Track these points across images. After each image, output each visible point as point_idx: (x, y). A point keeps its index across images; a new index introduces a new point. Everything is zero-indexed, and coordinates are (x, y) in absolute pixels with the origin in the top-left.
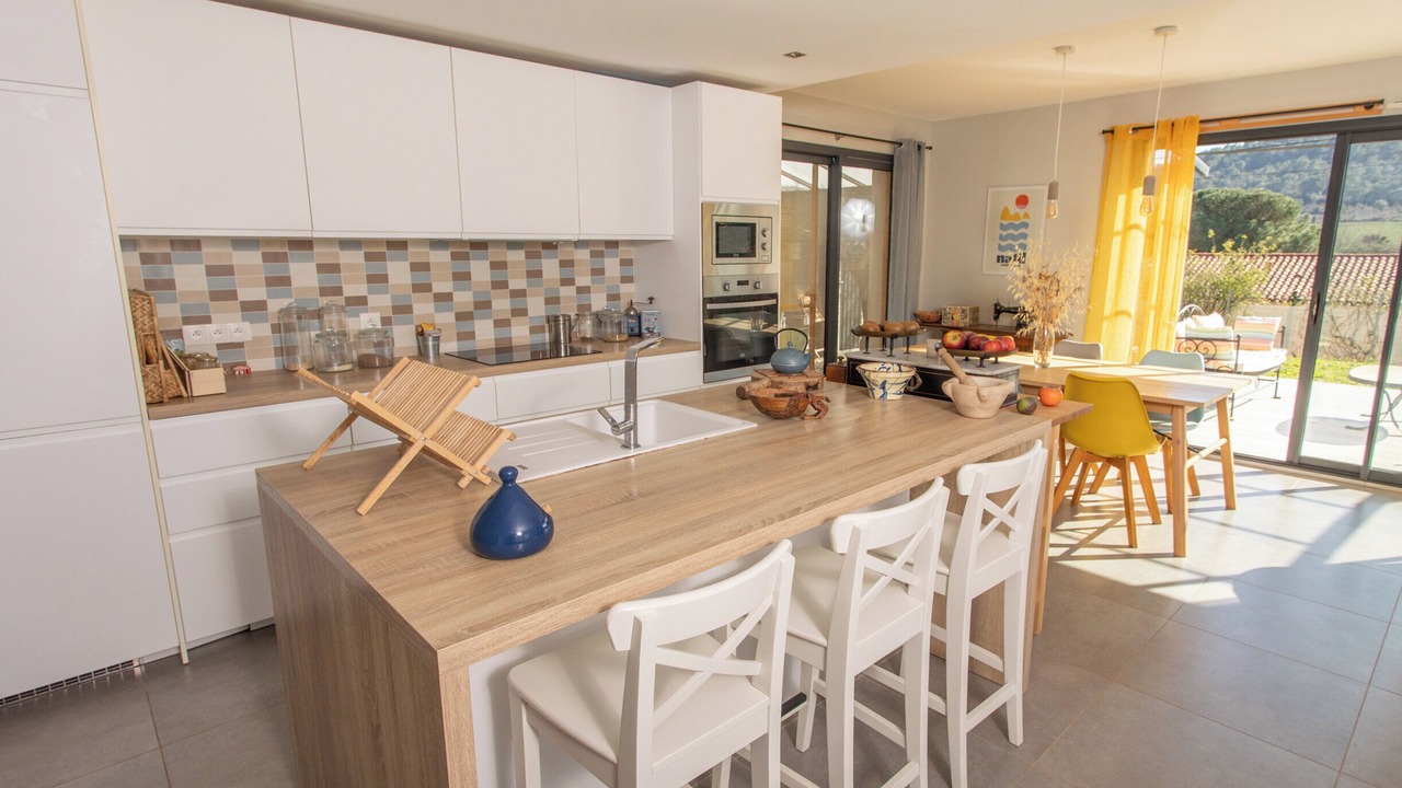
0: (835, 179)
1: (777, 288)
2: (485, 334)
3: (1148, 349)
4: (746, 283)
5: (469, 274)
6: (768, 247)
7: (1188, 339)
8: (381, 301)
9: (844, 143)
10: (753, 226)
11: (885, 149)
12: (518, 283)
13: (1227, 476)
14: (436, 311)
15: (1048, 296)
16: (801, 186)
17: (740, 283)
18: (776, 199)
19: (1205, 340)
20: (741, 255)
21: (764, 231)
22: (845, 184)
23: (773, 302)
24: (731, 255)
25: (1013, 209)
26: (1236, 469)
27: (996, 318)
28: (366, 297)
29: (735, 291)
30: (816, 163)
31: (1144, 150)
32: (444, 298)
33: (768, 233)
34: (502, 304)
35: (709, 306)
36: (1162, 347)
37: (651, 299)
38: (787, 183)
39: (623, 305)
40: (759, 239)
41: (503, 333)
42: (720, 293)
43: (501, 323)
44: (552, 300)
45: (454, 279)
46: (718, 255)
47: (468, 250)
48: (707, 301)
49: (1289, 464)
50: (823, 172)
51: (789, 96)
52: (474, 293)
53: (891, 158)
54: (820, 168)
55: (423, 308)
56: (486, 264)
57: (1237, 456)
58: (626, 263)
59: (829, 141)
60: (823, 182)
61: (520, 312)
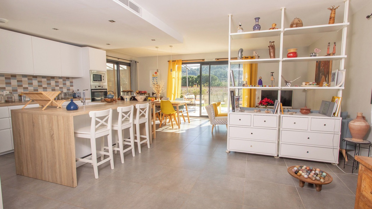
0: (118, 67)
1: (106, 87)
3: (176, 98)
4: (100, 86)
5: (32, 83)
6: (104, 79)
7: (187, 99)
8: (9, 88)
9: (119, 60)
10: (101, 75)
11: (129, 62)
12: (45, 86)
13: (189, 120)
15: (158, 89)
16: (111, 69)
17: (99, 86)
18: (106, 70)
19: (190, 99)
20: (99, 81)
21: (103, 76)
22: (121, 69)
23: (106, 90)
24: (97, 81)
25: (155, 74)
26: (190, 118)
27: (153, 95)
28: (5, 87)
29: (98, 88)
30: (114, 64)
31: (174, 65)
32: (26, 89)
33: (104, 77)
35: (92, 91)
36: (178, 98)
37: (78, 90)
38: (108, 68)
39: (71, 91)
40: (102, 78)
42: (95, 88)
44: (53, 90)
45: (28, 84)
46: (94, 81)
47: (32, 78)
48: (92, 90)
49: (200, 117)
50: (116, 66)
51: (107, 51)
52: (34, 88)
53: (130, 64)
54: (115, 65)
55: (20, 90)
57: (190, 116)
58: (71, 82)
59: (117, 60)
60: (116, 68)
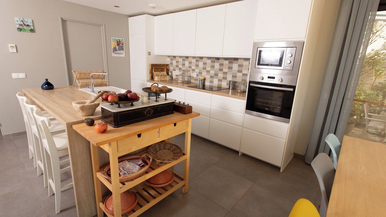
2: (216, 83)
4: (273, 78)
5: (214, 66)
8: (197, 71)
12: (225, 70)
14: (206, 75)
17: (269, 77)
28: (195, 69)
29: (266, 80)
32: (208, 72)
34: (221, 75)
35: (251, 84)
41: (220, 83)
43: (220, 80)
44: (234, 77)
45: (211, 67)
47: (215, 60)
52: (215, 71)
55: (204, 73)
56: (219, 64)
61: (225, 78)
